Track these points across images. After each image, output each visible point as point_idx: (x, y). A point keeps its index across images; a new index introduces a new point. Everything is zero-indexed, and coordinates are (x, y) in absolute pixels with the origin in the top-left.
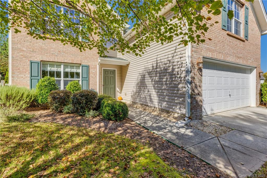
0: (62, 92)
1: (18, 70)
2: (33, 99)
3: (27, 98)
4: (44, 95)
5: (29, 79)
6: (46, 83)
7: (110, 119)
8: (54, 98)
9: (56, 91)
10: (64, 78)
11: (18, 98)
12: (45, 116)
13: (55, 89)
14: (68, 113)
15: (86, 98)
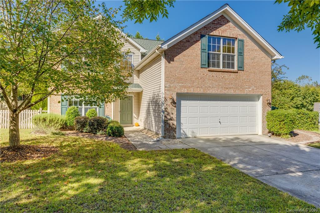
0: (83, 117)
1: (54, 101)
2: (64, 122)
3: (61, 121)
4: (71, 120)
5: (60, 107)
6: (72, 111)
7: (110, 136)
8: (78, 122)
9: (79, 117)
10: (85, 106)
11: (56, 121)
12: (72, 134)
13: (78, 115)
14: (87, 132)
15: (98, 122)
